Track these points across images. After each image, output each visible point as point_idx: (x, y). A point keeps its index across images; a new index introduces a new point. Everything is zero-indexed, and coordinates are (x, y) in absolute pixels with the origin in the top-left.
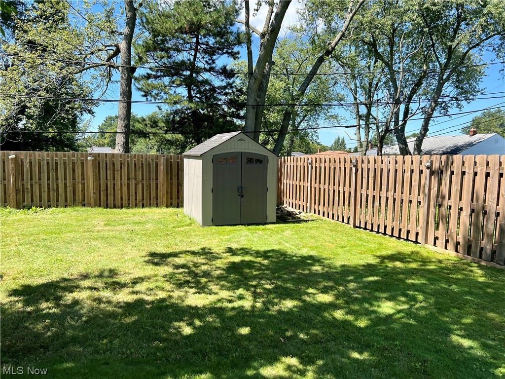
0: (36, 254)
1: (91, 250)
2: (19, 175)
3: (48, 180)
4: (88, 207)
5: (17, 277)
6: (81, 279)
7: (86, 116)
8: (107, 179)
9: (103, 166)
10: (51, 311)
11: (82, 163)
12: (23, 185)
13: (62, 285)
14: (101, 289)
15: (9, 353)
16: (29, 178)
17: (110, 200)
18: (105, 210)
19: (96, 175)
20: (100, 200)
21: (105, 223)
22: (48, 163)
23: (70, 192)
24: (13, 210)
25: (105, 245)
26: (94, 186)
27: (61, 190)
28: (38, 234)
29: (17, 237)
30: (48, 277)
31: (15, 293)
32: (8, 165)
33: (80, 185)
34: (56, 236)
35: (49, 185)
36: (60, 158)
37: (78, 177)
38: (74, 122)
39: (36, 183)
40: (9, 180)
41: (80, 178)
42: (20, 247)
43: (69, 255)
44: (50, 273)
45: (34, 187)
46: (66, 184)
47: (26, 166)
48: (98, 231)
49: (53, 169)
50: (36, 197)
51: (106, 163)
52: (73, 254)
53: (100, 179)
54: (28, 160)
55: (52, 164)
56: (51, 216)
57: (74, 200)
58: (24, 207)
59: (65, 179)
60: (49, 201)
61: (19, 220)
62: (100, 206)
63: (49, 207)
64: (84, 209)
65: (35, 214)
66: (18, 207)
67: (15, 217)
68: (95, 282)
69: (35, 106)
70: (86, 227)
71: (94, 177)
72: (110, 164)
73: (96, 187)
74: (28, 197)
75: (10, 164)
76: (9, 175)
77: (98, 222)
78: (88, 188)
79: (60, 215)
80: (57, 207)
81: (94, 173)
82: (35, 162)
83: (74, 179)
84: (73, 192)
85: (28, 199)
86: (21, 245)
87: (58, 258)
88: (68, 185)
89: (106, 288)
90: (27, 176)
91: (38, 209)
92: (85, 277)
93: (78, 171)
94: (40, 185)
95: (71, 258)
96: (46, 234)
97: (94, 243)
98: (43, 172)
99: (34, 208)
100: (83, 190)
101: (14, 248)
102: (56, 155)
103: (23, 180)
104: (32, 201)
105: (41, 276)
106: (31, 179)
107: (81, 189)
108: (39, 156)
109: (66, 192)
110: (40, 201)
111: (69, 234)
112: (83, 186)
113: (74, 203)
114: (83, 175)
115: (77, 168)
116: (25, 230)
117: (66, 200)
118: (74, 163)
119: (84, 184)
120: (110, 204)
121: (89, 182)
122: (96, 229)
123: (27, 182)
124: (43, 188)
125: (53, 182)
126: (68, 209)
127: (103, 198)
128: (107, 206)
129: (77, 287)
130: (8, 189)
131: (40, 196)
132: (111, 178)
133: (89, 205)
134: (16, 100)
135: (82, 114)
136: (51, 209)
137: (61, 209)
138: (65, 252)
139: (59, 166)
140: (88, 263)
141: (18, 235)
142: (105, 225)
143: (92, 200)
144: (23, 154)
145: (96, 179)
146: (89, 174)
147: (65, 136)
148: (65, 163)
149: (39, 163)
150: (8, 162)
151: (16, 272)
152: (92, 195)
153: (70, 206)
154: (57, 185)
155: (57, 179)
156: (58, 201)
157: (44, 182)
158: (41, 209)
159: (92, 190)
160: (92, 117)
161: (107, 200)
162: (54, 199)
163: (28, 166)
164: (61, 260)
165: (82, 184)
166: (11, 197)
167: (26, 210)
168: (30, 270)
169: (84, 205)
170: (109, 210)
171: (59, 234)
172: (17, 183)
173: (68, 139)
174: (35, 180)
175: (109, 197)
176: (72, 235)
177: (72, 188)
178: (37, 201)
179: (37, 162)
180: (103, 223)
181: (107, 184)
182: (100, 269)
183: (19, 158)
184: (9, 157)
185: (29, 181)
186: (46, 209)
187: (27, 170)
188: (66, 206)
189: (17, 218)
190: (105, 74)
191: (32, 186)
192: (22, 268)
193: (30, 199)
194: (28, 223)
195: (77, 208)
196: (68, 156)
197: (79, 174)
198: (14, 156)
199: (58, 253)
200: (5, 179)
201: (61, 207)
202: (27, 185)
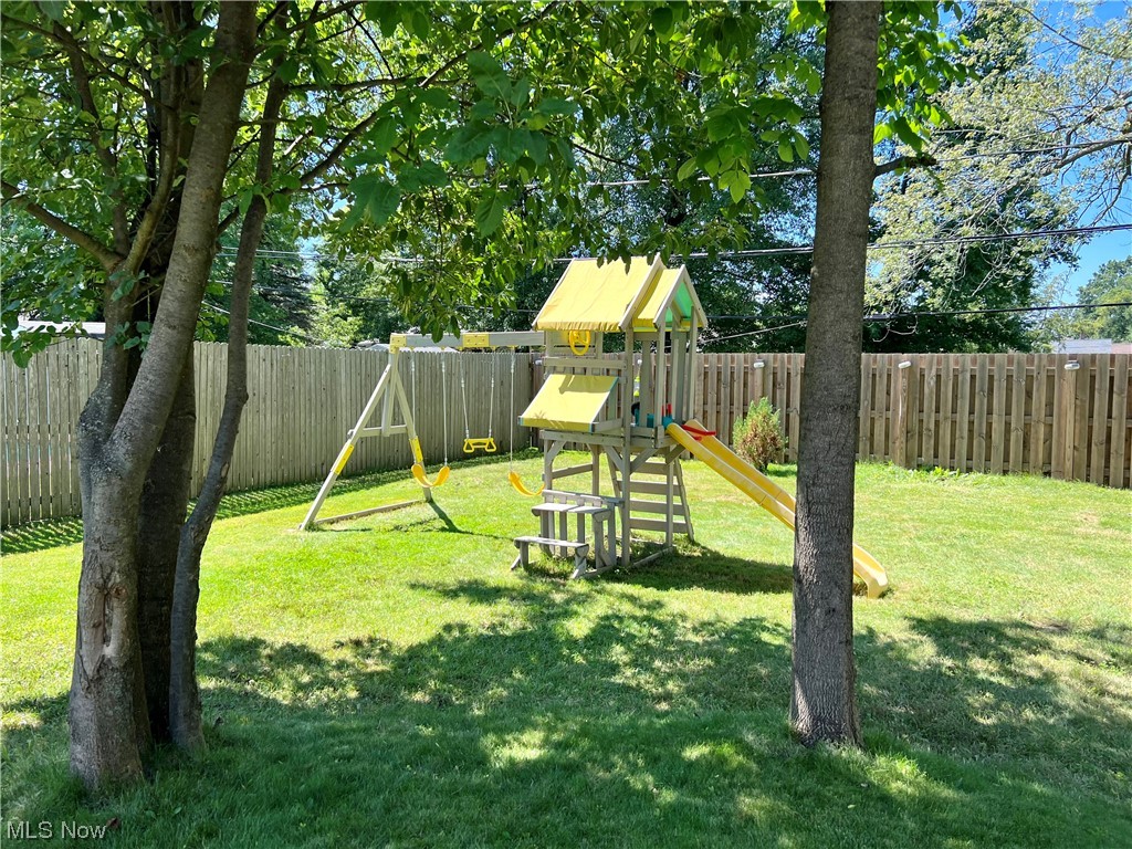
0: (952, 563)
1: (1071, 576)
2: (914, 402)
3: (970, 413)
4: (1056, 478)
5: (920, 598)
6: (1053, 632)
7: (1058, 268)
8: (1110, 417)
9: (1102, 385)
10: (992, 679)
11: (1050, 378)
12: (921, 421)
13: (1010, 632)
14: (1104, 664)
15: (922, 729)
16: (934, 408)
17: (1115, 469)
18: (1100, 489)
19: (1083, 407)
20: (1089, 466)
21: (1103, 520)
22: (973, 377)
23: (1017, 441)
24: (901, 470)
25: (1106, 571)
26: (1077, 431)
27: (997, 437)
28: (952, 523)
29: (911, 523)
30: (978, 612)
31: (919, 625)
32: (896, 382)
33: (1042, 429)
34: (989, 532)
35: (971, 423)
36: (1001, 367)
37: (1039, 409)
38: (1024, 287)
39: (946, 418)
40: (896, 411)
41: (1043, 412)
42: (918, 543)
43: (1021, 577)
44: (982, 604)
45: (942, 426)
46: (1008, 424)
47: (930, 382)
48: (1086, 537)
49: (982, 390)
50: (944, 447)
51: (1112, 379)
52: (1029, 576)
53: (1091, 416)
54: (934, 372)
55: (982, 379)
56: (974, 490)
57: (1025, 461)
58: (919, 467)
59: (1008, 413)
60: (969, 458)
61: (913, 491)
62: (1088, 480)
63: (969, 470)
64: (1047, 481)
65: (941, 483)
66: (908, 466)
67: (904, 485)
68: (1086, 646)
69: (949, 259)
70: (1056, 523)
71: (1078, 410)
72: (1121, 379)
73: (1080, 432)
74: (928, 445)
75: (901, 378)
76: (896, 402)
77: (1085, 516)
78: (1059, 435)
79: (993, 491)
80: (985, 472)
81: (1078, 402)
82: (948, 376)
83: (1028, 414)
84: (1024, 442)
85: (927, 450)
86: (920, 539)
87: (997, 578)
88: (1013, 426)
89: (1115, 664)
90: (929, 404)
91: (947, 473)
92: (1062, 629)
93: (1039, 396)
94: (954, 423)
95: (1025, 585)
96: (968, 524)
97: (1079, 561)
98: (962, 397)
99: (938, 470)
100: (1048, 438)
101: (907, 543)
102: (992, 361)
103: (921, 411)
104: (936, 456)
105: (965, 606)
106: (937, 411)
107: (1042, 437)
108: (957, 363)
109: (1007, 441)
110: (952, 457)
111: (1015, 533)
112: (1048, 430)
113: (1025, 467)
114: (1050, 404)
115: (1038, 390)
116: (924, 511)
117: (1006, 460)
118: (1030, 378)
119: (1051, 425)
120: (1115, 477)
121: (1063, 422)
122: (1081, 530)
123: (929, 417)
124: (960, 430)
125: (981, 418)
126: (1011, 479)
127: (1097, 460)
128: (1106, 482)
129: (1046, 646)
130: (893, 428)
131: (953, 446)
132: (1121, 414)
133: (1061, 475)
134: (916, 251)
135: (1046, 265)
136: (974, 476)
137: (996, 478)
138: (1011, 570)
139: (995, 383)
140: (1066, 602)
141: (912, 519)
142: (1104, 524)
143: (1069, 464)
144: (926, 359)
145: (1082, 416)
146: (1064, 402)
147: (1002, 318)
148: (1009, 378)
149: (956, 377)
150: (896, 376)
151: (916, 587)
152: (1069, 452)
153: (1014, 472)
154: (990, 425)
155: (990, 413)
156: (988, 459)
157: (961, 418)
158: (952, 473)
159: (1069, 441)
160: (1073, 269)
161: (1107, 466)
162: (980, 455)
163: (933, 383)
164: (1005, 584)
165: (1045, 424)
166: (897, 444)
167: (923, 473)
168: (943, 590)
169: (1047, 474)
170: (1110, 491)
171: (993, 528)
172: (910, 416)
173: (1008, 325)
174: (945, 412)
175: (1112, 461)
176: (1025, 536)
177: (1021, 433)
178: (945, 457)
179: (951, 375)
180: (1096, 520)
181: (1109, 429)
182: (1096, 622)
183: (917, 367)
184: (900, 365)
185: (933, 415)
186: (963, 475)
187: (931, 392)
188: (1005, 472)
189: (908, 486)
190: (1116, 161)
191: (937, 423)
192: (926, 583)
193: (932, 452)
194: (929, 498)
195: (1030, 479)
196: (1018, 363)
197: (1040, 403)
198: (908, 364)
199: (996, 568)
200: (888, 409)
201: (995, 473)
202: (928, 422)
